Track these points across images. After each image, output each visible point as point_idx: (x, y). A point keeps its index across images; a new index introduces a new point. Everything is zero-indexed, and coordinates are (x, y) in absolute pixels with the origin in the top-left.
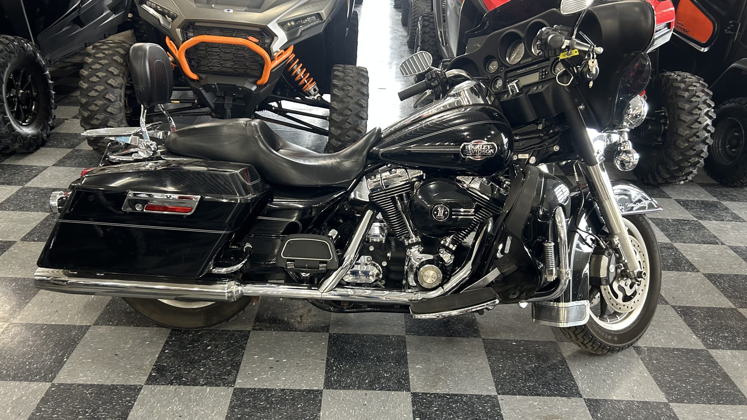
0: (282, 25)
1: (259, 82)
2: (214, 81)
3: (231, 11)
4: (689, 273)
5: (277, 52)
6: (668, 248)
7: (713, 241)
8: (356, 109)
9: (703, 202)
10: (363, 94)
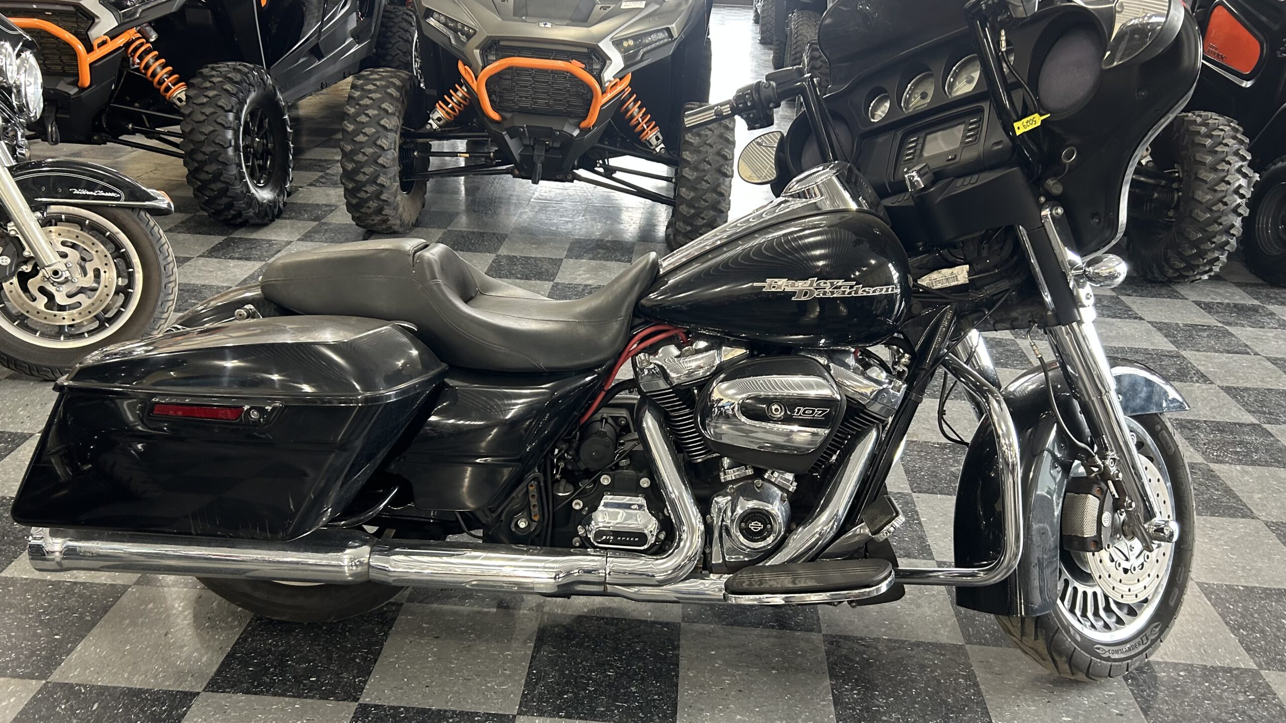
0: (617, 43)
1: (583, 125)
2: (522, 123)
3: (549, 25)
4: (1198, 384)
5: (610, 81)
6: (1172, 357)
7: (1244, 350)
8: (718, 162)
9: (1235, 305)
10: (728, 141)
